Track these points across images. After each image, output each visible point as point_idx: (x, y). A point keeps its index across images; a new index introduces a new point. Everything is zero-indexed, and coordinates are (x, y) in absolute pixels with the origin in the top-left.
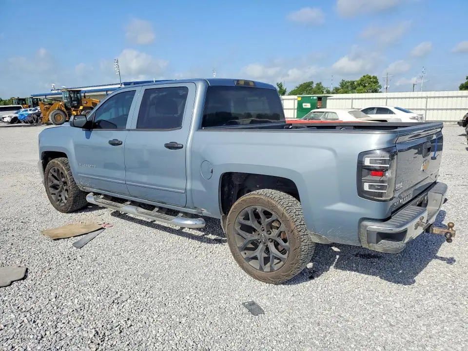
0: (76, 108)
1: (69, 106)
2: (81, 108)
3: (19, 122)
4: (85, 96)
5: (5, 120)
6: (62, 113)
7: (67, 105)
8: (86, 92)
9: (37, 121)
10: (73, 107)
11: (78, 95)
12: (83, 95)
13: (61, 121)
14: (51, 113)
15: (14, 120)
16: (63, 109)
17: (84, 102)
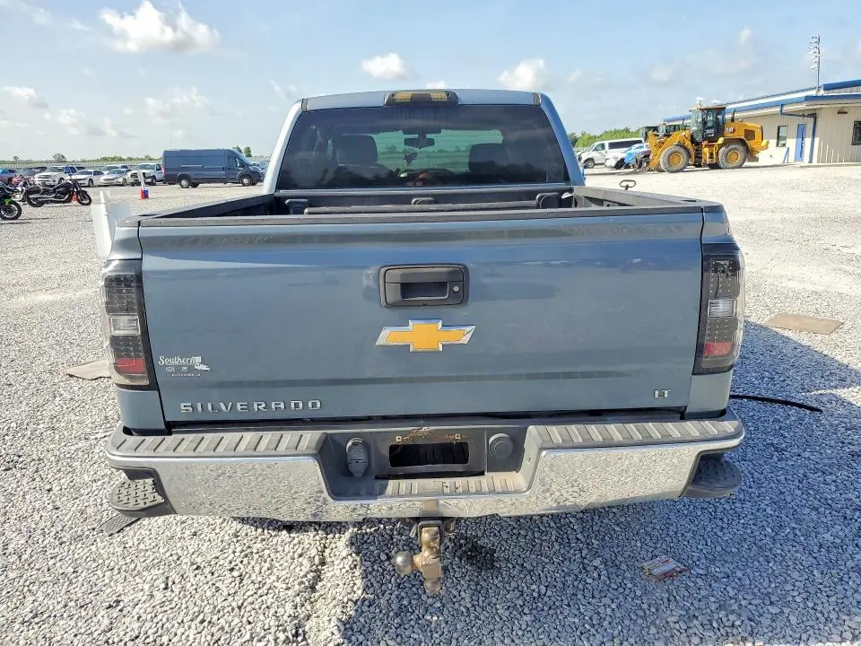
0: (712, 140)
1: (699, 138)
2: (721, 140)
3: (628, 166)
4: (733, 120)
5: (608, 163)
6: (682, 151)
7: (695, 136)
8: (735, 111)
9: (640, 166)
10: (704, 139)
11: (720, 117)
12: (728, 116)
13: (680, 165)
14: (664, 152)
15: (621, 164)
16: (688, 143)
17: (728, 130)
